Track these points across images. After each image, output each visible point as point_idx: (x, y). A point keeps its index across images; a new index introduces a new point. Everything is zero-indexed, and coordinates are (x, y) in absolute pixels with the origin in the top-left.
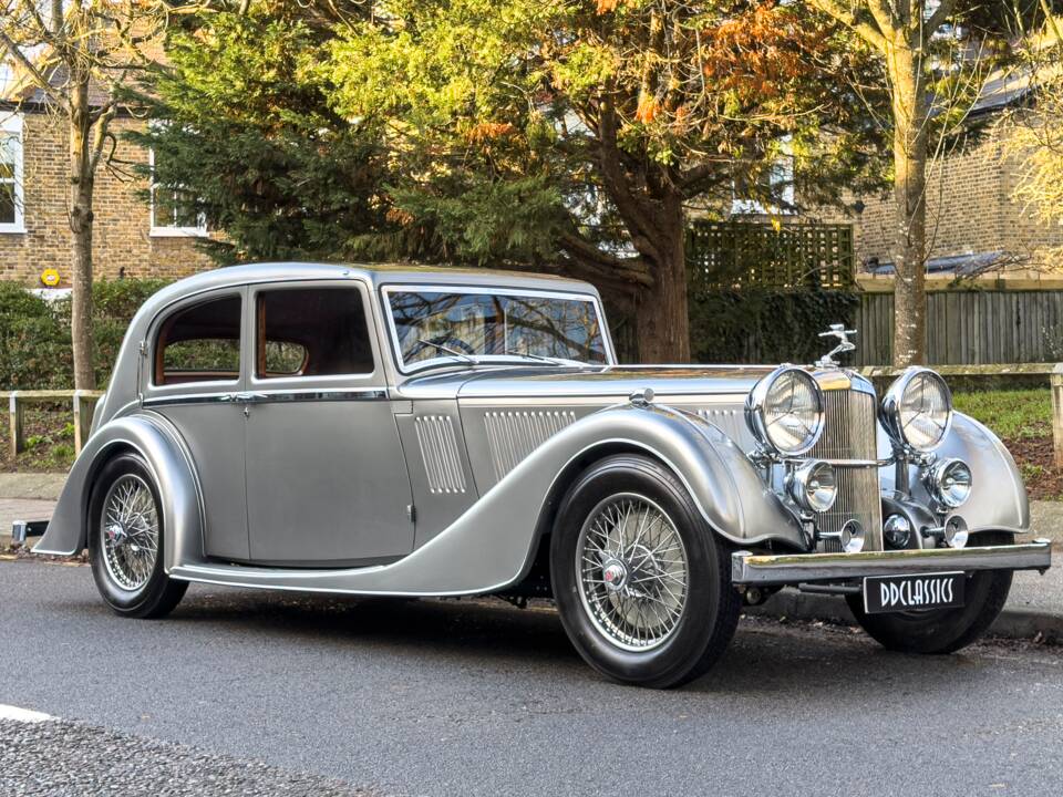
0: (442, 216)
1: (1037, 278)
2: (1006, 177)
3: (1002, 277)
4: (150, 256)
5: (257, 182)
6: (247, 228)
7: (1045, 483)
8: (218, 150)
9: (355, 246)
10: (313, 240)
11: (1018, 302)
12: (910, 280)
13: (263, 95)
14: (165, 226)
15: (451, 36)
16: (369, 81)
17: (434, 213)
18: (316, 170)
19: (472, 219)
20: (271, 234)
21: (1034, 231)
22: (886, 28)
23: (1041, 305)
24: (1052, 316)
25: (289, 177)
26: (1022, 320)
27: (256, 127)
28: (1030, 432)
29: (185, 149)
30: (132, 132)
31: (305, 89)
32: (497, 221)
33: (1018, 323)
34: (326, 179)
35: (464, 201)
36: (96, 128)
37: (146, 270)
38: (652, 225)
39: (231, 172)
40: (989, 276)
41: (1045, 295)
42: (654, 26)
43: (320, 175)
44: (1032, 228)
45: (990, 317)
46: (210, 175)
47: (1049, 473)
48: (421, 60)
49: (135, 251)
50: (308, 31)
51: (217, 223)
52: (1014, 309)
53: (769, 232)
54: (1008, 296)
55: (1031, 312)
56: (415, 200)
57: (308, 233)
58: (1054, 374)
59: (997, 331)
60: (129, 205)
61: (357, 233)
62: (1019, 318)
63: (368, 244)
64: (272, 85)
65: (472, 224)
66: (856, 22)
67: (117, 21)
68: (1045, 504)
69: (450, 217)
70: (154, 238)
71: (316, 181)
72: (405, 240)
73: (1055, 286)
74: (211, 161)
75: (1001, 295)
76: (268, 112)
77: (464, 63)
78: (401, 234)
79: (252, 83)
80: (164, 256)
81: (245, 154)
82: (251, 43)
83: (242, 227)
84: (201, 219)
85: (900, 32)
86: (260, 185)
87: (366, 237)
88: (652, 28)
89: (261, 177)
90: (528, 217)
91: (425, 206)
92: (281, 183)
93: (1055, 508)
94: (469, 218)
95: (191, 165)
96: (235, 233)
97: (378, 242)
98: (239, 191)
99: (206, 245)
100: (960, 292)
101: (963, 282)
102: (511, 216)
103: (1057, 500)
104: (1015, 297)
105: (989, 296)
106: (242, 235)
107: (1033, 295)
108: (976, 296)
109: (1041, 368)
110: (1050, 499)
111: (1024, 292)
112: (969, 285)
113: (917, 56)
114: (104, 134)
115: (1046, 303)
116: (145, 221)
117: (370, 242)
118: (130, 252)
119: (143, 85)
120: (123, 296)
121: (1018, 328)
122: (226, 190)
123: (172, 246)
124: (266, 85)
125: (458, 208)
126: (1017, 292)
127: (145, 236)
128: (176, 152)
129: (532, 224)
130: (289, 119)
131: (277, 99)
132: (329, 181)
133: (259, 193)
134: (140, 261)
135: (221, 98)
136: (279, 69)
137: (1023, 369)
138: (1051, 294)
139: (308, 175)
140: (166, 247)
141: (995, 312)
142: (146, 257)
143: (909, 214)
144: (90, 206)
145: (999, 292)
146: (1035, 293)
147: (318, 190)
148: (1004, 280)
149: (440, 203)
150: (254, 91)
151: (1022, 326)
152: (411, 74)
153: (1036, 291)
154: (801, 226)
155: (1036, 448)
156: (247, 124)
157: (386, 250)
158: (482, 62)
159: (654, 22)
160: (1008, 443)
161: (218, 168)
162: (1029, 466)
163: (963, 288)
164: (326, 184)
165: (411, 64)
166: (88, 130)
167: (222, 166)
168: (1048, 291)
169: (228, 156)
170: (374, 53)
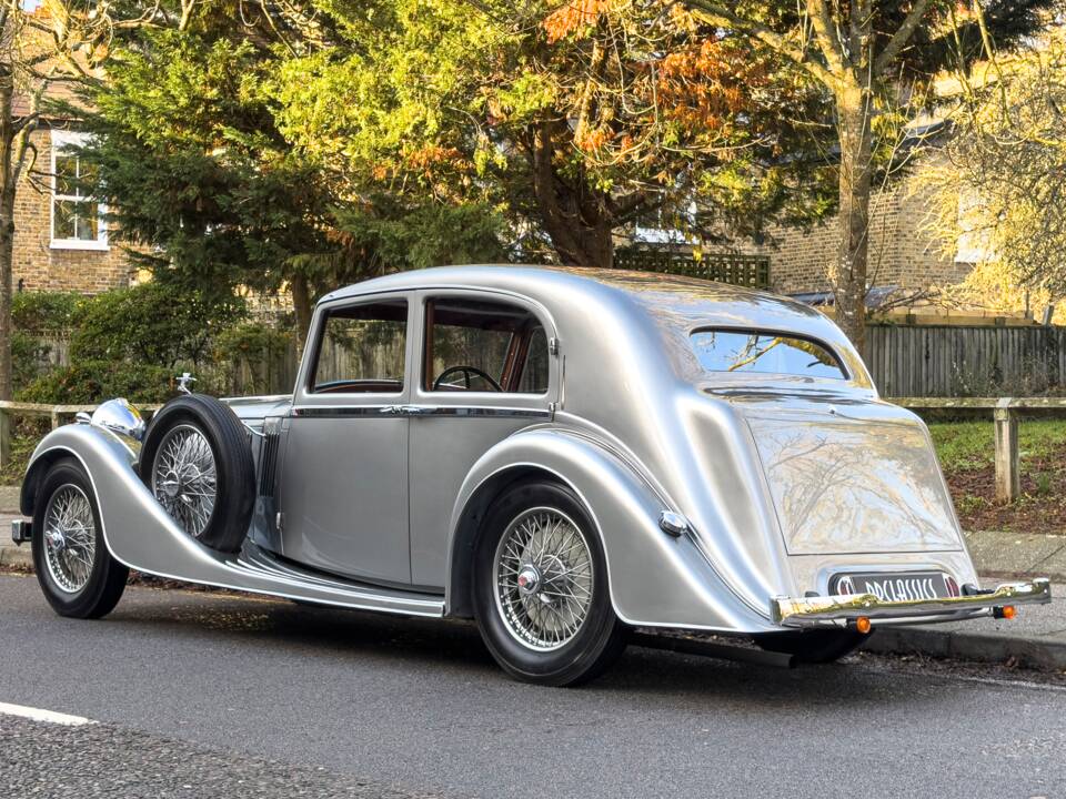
0: (385, 238)
1: (945, 314)
2: (903, 213)
3: (912, 312)
4: (50, 269)
5: (197, 198)
6: (186, 245)
7: (987, 514)
8: (158, 165)
9: (295, 265)
10: (251, 258)
11: (927, 338)
12: (850, 313)
13: (206, 111)
14: (66, 238)
15: (405, 59)
16: (319, 102)
17: (377, 234)
18: (258, 188)
19: (415, 242)
20: (209, 251)
21: (928, 267)
22: (835, 67)
23: (950, 341)
24: (959, 352)
25: (231, 195)
26: (931, 355)
27: (198, 144)
28: (966, 465)
29: (125, 164)
30: (69, 144)
31: (248, 107)
32: (441, 245)
33: (927, 357)
34: (267, 198)
35: (408, 223)
36: (18, 138)
37: (45, 282)
38: (582, 252)
39: (171, 188)
40: (899, 311)
41: (953, 331)
42: (596, 55)
43: (262, 193)
44: (927, 264)
45: (900, 352)
46: (150, 191)
47: (990, 504)
48: (372, 82)
49: (34, 263)
50: (252, 50)
51: (151, 238)
52: (924, 344)
53: (689, 262)
54: (918, 331)
55: (940, 347)
56: (358, 221)
57: (248, 251)
58: (999, 409)
59: (906, 363)
60: (29, 216)
61: (295, 253)
62: (928, 352)
63: (307, 264)
64: (215, 102)
65: (416, 246)
66: (805, 60)
67: (55, 33)
68: (989, 534)
69: (394, 239)
70: (55, 251)
71: (257, 200)
72: (343, 261)
73: (962, 323)
74: (152, 176)
75: (911, 330)
76: (209, 129)
77: (418, 88)
78: (340, 254)
79: (196, 100)
80: (64, 269)
81: (187, 170)
82: (195, 60)
83: (179, 244)
84: (136, 234)
85: (849, 70)
86: (200, 201)
87: (306, 257)
88: (594, 58)
89: (201, 194)
90: (473, 241)
91: (368, 228)
92: (222, 200)
93: (1001, 538)
94: (413, 240)
95: (131, 180)
96: (173, 248)
97: (317, 261)
98: (178, 207)
99: (139, 260)
100: (873, 326)
101: (876, 316)
102: (455, 240)
103: (1000, 531)
104: (924, 332)
105: (900, 330)
106: (180, 251)
107: (942, 330)
108: (888, 331)
109: (985, 403)
110: (994, 529)
111: (934, 327)
112: (881, 319)
113: (865, 94)
114: (26, 145)
115: (954, 339)
116: (45, 233)
117: (308, 262)
118: (29, 263)
119: (80, 98)
120: (30, 308)
121: (927, 362)
122: (165, 206)
123: (72, 258)
124: (209, 102)
125: (400, 231)
126: (927, 327)
127: (45, 249)
128: (115, 166)
129: (476, 248)
130: (232, 137)
131: (218, 117)
132: (271, 200)
133: (199, 209)
134: (40, 273)
135: (164, 114)
136: (222, 88)
137: (967, 403)
138: (959, 331)
139: (250, 193)
140: (66, 259)
141: (905, 347)
142: (45, 269)
143: (852, 248)
144: (11, 217)
145: (908, 327)
146: (943, 329)
147: (258, 208)
148: (914, 315)
149: (383, 224)
150: (197, 107)
151: (930, 360)
152: (362, 96)
153: (944, 327)
154: (721, 256)
155: (973, 480)
156: (191, 141)
157: (325, 270)
158: (434, 87)
159: (596, 52)
160: (947, 475)
161: (159, 183)
162: (969, 497)
163: (875, 322)
164: (267, 203)
165: (363, 86)
166: (11, 140)
167: (163, 182)
168: (956, 327)
169: (169, 171)
170: (325, 75)
